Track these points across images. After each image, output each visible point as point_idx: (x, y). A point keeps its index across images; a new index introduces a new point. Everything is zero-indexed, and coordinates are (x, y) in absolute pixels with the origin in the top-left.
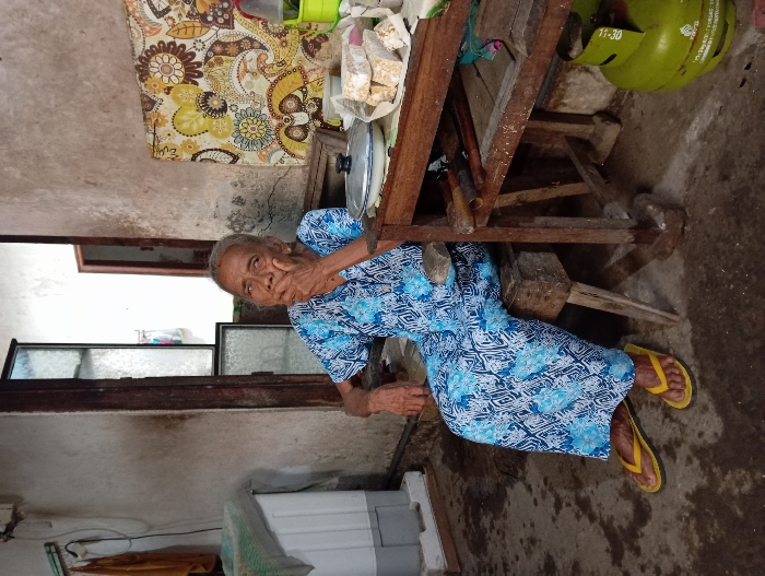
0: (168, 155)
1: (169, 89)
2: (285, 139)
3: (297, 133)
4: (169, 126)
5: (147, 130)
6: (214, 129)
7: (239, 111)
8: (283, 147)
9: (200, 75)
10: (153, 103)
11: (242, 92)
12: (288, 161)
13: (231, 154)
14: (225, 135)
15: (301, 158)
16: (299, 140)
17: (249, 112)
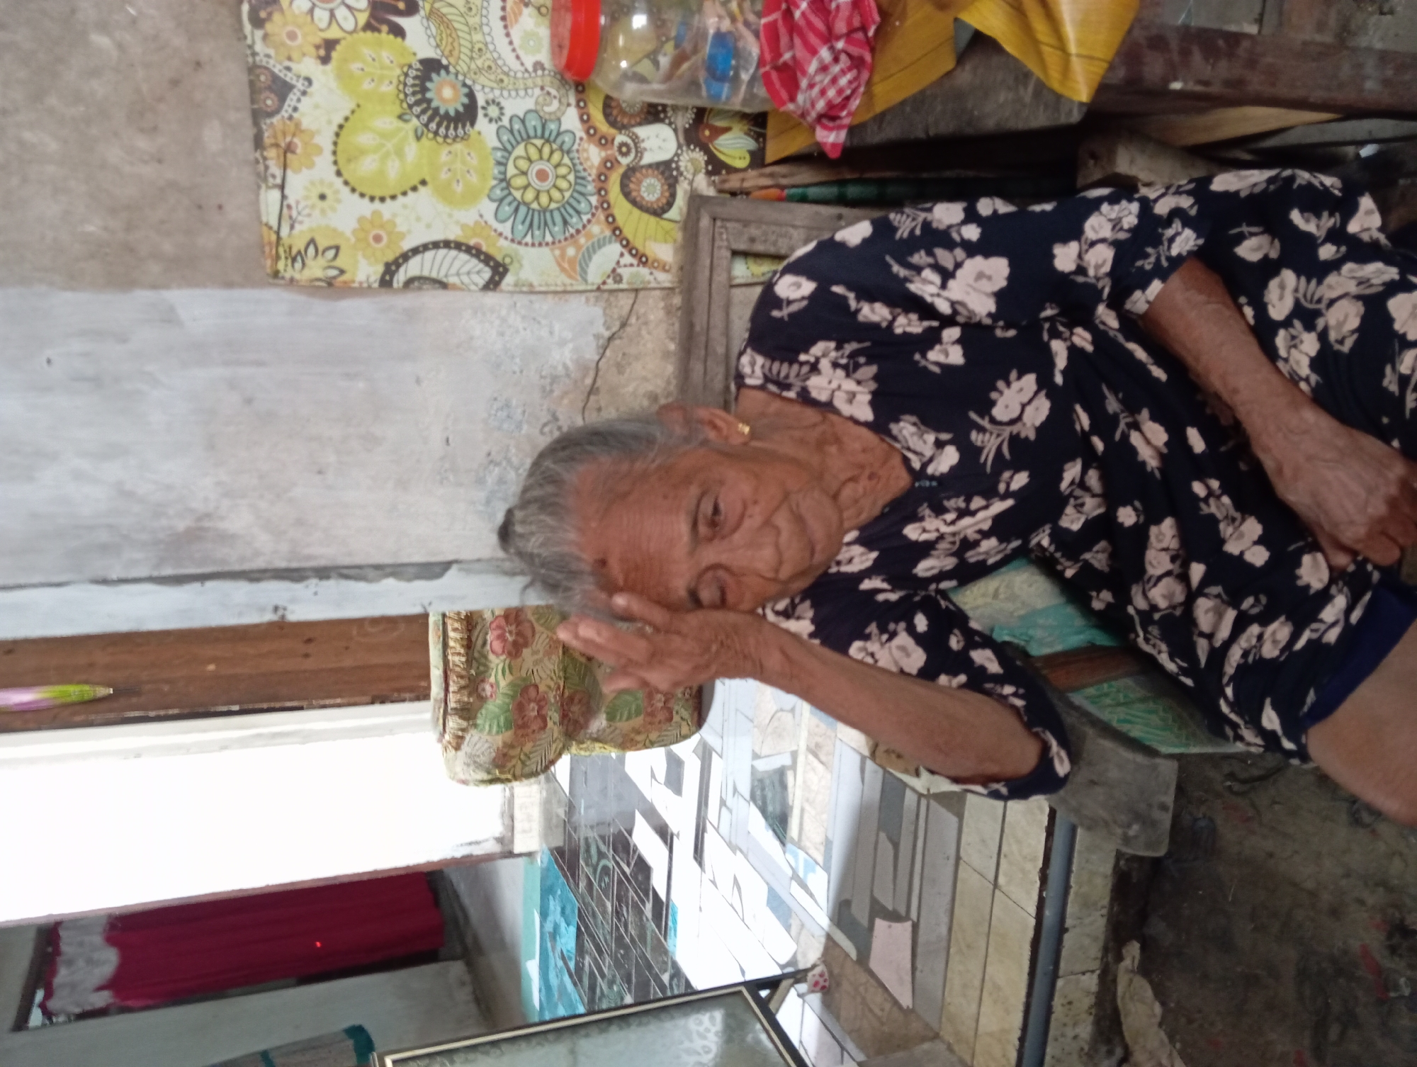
0: (316, 269)
1: (330, 45)
2: (622, 208)
3: (651, 189)
4: (323, 166)
5: (262, 178)
6: (444, 176)
7: (506, 121)
8: (617, 232)
9: (412, 9)
10: (282, 89)
11: (515, 65)
12: (632, 273)
13: (487, 259)
14: (470, 197)
15: (664, 268)
16: (658, 212)
17: (533, 122)
